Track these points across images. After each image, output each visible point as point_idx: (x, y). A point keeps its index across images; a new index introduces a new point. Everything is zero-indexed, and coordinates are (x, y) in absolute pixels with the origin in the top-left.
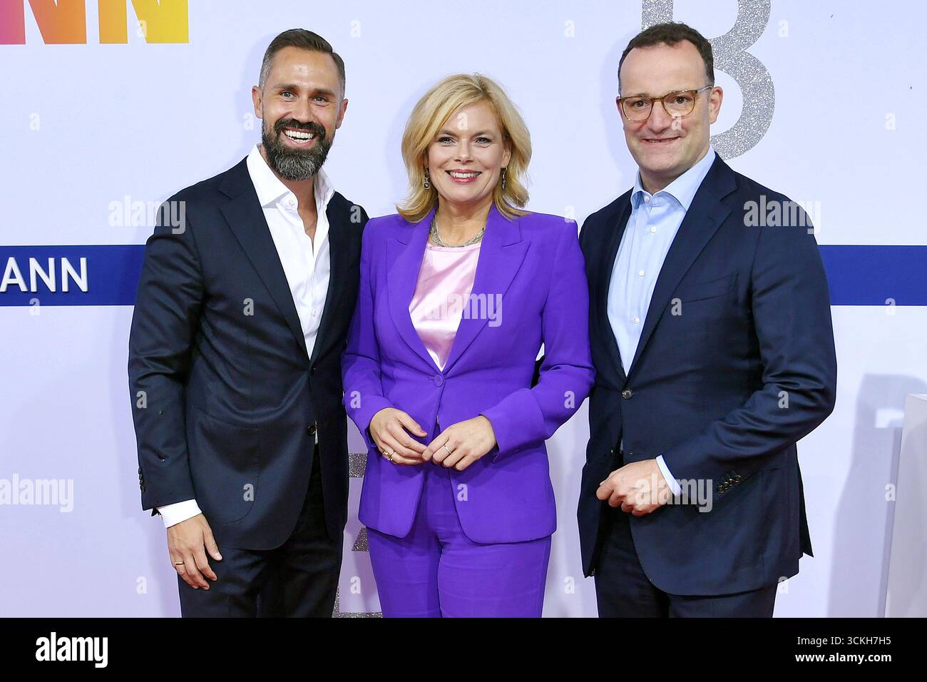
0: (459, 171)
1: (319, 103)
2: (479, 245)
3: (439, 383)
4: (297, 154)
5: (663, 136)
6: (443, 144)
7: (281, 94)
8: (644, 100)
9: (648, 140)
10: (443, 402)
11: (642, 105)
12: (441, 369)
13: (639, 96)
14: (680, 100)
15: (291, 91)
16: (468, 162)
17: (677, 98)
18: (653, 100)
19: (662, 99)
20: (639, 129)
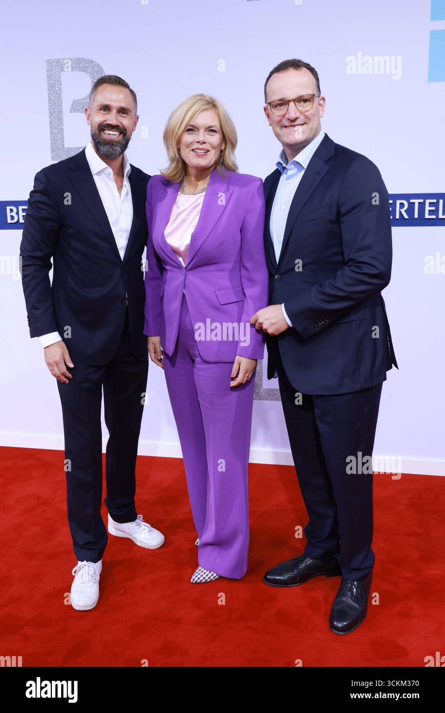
0: (199, 149)
1: (122, 115)
2: (204, 193)
3: (184, 273)
4: (111, 143)
5: (296, 123)
6: (189, 132)
7: (101, 109)
8: (284, 103)
9: (286, 127)
10: (186, 284)
11: (282, 106)
12: (184, 265)
13: (280, 100)
14: (305, 101)
15: (106, 108)
16: (204, 143)
17: (301, 100)
18: (289, 101)
19: (294, 100)
20: (280, 121)
